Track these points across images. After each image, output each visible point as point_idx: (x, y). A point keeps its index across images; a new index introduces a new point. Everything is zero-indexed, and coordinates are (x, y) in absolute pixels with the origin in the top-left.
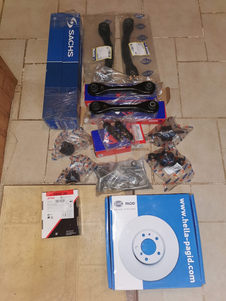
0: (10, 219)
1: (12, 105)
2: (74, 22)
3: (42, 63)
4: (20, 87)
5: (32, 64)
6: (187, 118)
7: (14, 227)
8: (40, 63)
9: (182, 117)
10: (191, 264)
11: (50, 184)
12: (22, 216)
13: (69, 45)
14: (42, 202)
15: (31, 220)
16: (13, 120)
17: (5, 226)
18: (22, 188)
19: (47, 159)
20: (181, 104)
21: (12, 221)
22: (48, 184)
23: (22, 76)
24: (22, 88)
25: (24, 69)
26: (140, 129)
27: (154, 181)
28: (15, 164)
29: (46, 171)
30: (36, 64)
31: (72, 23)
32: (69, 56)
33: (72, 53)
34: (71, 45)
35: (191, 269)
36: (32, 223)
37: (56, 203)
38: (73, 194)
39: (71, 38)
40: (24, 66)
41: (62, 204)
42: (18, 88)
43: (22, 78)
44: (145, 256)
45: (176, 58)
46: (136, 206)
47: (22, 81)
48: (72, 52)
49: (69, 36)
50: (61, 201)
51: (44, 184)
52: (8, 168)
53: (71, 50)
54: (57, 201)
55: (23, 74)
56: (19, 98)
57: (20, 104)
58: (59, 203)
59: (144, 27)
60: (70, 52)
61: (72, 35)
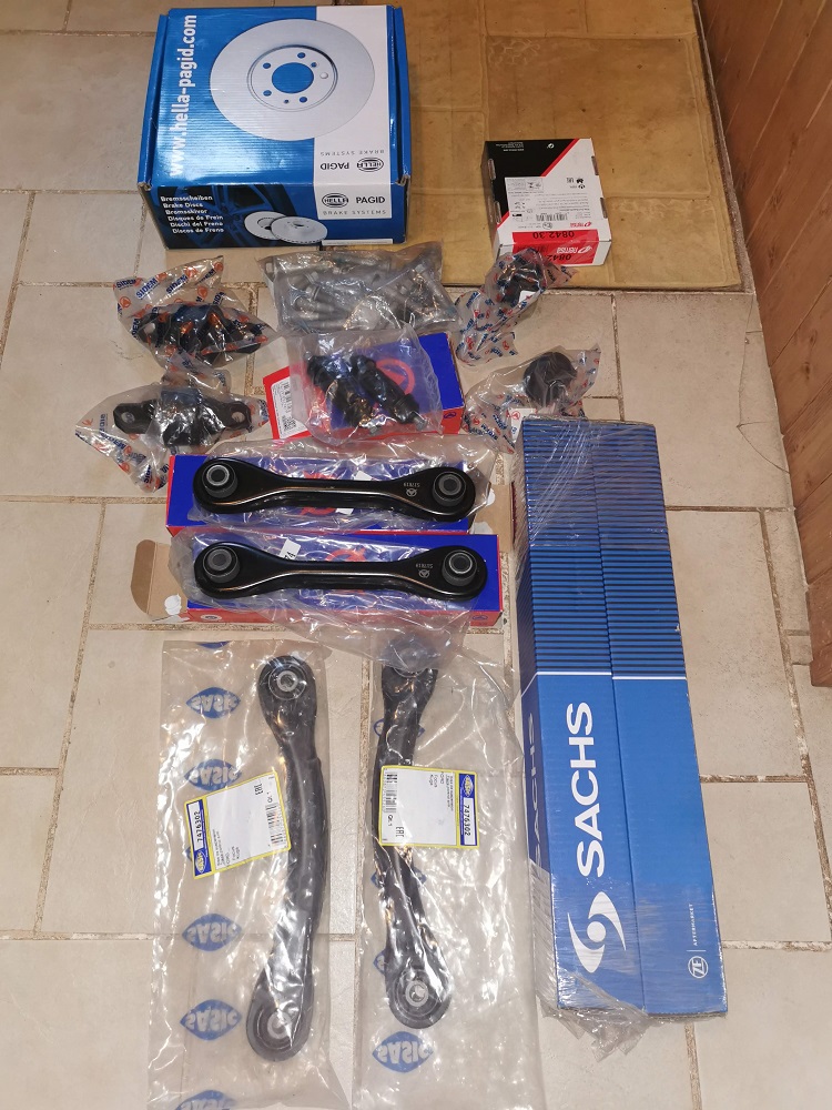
0: (698, 207)
1: (803, 571)
2: (583, 936)
3: (720, 780)
4: (795, 658)
5: (771, 779)
6: (88, 500)
7: (680, 190)
8: (732, 781)
9: (104, 504)
10: (187, 46)
11: (594, 293)
12: (662, 215)
13: (592, 776)
14: (606, 216)
15: (635, 204)
16: (779, 510)
17: (708, 193)
18: (683, 280)
19: (618, 367)
20: (96, 559)
21: (689, 202)
22: (601, 292)
23: (798, 709)
24: (785, 652)
25: (803, 750)
26: (281, 419)
27: (251, 294)
28: (727, 353)
29: (616, 331)
30: (752, 779)
31: (596, 931)
32: (584, 708)
33: (573, 723)
34: (584, 772)
35: (189, 38)
36: (631, 199)
37: (563, 213)
38: (514, 234)
39: (589, 822)
40: (808, 769)
41: (543, 211)
42: (802, 647)
43: (796, 700)
44: (306, 62)
45: (57, 799)
46: (318, 160)
47: (793, 683)
48: (574, 729)
49: (598, 835)
50: (550, 218)
51: (613, 293)
52: (748, 343)
53: (582, 742)
54: (561, 217)
55: (797, 724)
56: (784, 604)
57: (772, 579)
58: (553, 212)
59: (192, 1017)
60: (581, 733)
61: (588, 839)
